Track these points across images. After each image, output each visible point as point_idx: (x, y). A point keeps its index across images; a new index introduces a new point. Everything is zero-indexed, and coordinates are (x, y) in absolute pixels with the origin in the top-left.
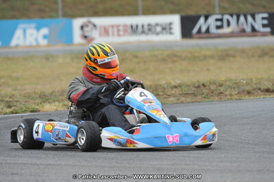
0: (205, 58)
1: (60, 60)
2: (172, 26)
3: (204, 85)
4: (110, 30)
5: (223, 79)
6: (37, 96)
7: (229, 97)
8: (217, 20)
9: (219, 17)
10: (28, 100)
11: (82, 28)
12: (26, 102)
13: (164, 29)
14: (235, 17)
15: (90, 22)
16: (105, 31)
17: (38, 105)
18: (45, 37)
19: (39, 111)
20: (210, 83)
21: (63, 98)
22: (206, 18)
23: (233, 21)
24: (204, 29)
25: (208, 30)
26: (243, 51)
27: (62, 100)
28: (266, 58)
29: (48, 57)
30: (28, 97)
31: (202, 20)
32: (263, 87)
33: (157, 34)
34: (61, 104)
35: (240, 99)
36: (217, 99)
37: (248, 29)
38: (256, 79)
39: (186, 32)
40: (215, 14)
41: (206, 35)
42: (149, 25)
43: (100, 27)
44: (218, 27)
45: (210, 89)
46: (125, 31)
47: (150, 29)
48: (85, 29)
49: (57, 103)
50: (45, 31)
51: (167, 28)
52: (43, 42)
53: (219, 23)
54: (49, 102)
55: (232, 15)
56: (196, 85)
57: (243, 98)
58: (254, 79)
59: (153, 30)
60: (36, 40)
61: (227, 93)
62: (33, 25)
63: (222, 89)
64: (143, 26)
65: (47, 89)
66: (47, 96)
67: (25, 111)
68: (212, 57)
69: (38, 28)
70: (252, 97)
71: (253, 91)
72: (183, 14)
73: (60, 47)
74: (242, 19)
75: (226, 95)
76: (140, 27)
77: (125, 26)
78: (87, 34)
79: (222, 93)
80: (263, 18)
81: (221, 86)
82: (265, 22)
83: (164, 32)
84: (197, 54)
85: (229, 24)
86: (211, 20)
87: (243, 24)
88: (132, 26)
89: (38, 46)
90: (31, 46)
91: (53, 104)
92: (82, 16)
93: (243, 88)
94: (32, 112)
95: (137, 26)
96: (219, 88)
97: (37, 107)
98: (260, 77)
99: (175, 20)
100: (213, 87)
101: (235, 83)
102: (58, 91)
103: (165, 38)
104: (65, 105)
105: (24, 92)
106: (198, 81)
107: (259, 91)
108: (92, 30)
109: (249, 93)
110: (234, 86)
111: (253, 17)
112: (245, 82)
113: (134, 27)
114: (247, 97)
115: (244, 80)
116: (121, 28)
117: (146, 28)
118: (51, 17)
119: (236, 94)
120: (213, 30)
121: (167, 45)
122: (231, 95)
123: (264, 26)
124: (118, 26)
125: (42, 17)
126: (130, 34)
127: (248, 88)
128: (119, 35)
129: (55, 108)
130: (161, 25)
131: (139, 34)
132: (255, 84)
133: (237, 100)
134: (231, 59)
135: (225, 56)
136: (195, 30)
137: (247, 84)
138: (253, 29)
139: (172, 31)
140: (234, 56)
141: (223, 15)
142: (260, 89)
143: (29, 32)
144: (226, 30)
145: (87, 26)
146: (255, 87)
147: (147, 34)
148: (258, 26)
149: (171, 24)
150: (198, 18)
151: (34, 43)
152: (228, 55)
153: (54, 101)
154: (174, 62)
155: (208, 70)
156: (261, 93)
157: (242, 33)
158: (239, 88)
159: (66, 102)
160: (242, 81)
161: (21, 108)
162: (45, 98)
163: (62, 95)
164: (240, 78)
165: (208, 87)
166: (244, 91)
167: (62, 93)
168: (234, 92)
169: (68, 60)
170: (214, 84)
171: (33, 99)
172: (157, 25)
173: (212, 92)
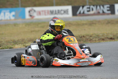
0: (83, 24)
1: (21, 26)
3: (84, 36)
4: (42, 13)
5: (92, 34)
6: (12, 41)
7: (95, 42)
8: (88, 8)
10: (8, 43)
11: (29, 12)
15: (32, 9)
16: (39, 13)
17: (12, 45)
18: (13, 16)
19: (13, 48)
20: (86, 35)
21: (23, 42)
22: (83, 7)
23: (94, 8)
24: (82, 12)
25: (84, 13)
26: (99, 22)
27: (23, 43)
28: (109, 24)
29: (15, 25)
30: (8, 42)
31: (81, 8)
32: (109, 37)
33: (62, 14)
34: (22, 45)
35: (99, 42)
36: (89, 42)
37: (101, 12)
38: (106, 34)
39: (74, 13)
40: (87, 5)
41: (83, 15)
42: (58, 11)
43: (37, 12)
44: (88, 11)
45: (86, 38)
46: (48, 13)
49: (21, 45)
50: (13, 13)
51: (66, 12)
52: (13, 18)
53: (88, 9)
54: (17, 44)
55: (94, 6)
56: (80, 36)
58: (105, 34)
60: (10, 17)
61: (94, 40)
62: (8, 11)
63: (91, 38)
64: (56, 11)
65: (16, 39)
67: (7, 48)
68: (86, 24)
69: (10, 12)
70: (105, 41)
71: (105, 39)
72: (73, 5)
73: (20, 20)
74: (98, 7)
75: (93, 41)
76: (54, 12)
77: (48, 11)
78: (32, 14)
79: (91, 40)
80: (108, 7)
81: (91, 36)
82: (108, 9)
85: (93, 10)
86: (85, 8)
87: (99, 10)
89: (10, 20)
90: (7, 20)
91: (19, 45)
92: (29, 6)
93: (100, 37)
96: (90, 38)
97: (12, 46)
98: (107, 32)
99: (70, 8)
100: (87, 37)
101: (97, 35)
102: (21, 39)
103: (65, 16)
104: (24, 45)
105: (6, 40)
106: (81, 35)
109: (103, 40)
110: (97, 37)
111: (103, 6)
112: (101, 35)
113: (52, 11)
114: (102, 41)
116: (46, 12)
118: (16, 7)
119: (98, 40)
120: (86, 12)
122: (95, 41)
123: (108, 10)
124: (45, 11)
125: (12, 7)
126: (50, 14)
127: (103, 37)
128: (45, 15)
129: (20, 47)
131: (54, 14)
132: (106, 36)
133: (98, 42)
134: (94, 25)
135: (92, 23)
136: (78, 13)
138: (103, 12)
139: (68, 13)
140: (95, 24)
141: (90, 5)
142: (108, 38)
143: (6, 14)
144: (91, 12)
146: (105, 37)
147: (57, 14)
148: (105, 11)
149: (68, 10)
151: (8, 19)
152: (93, 23)
153: (19, 44)
154: (70, 26)
155: (85, 30)
156: (108, 40)
157: (99, 13)
158: (99, 37)
159: (25, 44)
160: (100, 34)
161: (5, 47)
162: (15, 42)
163: (23, 41)
164: (99, 33)
165: (85, 37)
166: (101, 39)
167: (23, 40)
168: (97, 39)
169: (24, 26)
170: (88, 36)
171: (10, 43)
172: (62, 10)
173: (87, 39)
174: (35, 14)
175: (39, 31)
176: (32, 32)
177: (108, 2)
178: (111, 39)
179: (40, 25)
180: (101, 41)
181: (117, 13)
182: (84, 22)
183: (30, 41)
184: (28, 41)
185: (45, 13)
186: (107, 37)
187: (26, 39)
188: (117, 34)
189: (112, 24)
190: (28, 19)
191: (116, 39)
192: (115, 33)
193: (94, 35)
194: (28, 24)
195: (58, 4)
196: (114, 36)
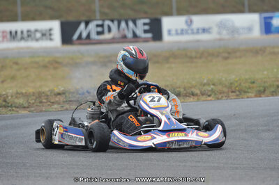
0: (87, 64)
2: (52, 32)
3: (88, 92)
8: (98, 26)
9: (100, 22)
13: (43, 35)
14: (116, 23)
22: (87, 23)
23: (114, 26)
24: (84, 35)
25: (88, 36)
31: (82, 26)
33: (37, 40)
37: (130, 35)
39: (67, 38)
40: (96, 20)
41: (87, 41)
42: (28, 31)
44: (99, 33)
45: (94, 96)
46: (4, 37)
47: (29, 35)
51: (47, 35)
53: (100, 29)
55: (112, 21)
56: (80, 92)
59: (33, 35)
64: (22, 32)
68: (94, 63)
72: (63, 20)
74: (123, 24)
76: (19, 33)
77: (4, 32)
80: (145, 24)
82: (147, 27)
83: (44, 38)
84: (78, 61)
85: (110, 30)
86: (92, 26)
87: (124, 30)
88: (11, 32)
95: (16, 32)
99: (55, 26)
103: (45, 44)
106: (82, 88)
111: (135, 22)
113: (14, 33)
117: (25, 34)
120: (94, 36)
121: (47, 51)
123: (146, 32)
126: (7, 41)
130: (41, 31)
131: (19, 41)
135: (107, 62)
136: (75, 37)
138: (135, 35)
139: (52, 37)
141: (104, 20)
144: (107, 36)
147: (26, 40)
148: (139, 32)
149: (50, 30)
150: (78, 24)
152: (110, 61)
154: (55, 68)
155: (91, 76)
157: (124, 38)
165: (92, 94)
172: (36, 31)
177: (146, 13)
181: (166, 37)
182: (90, 59)
195: (27, 17)
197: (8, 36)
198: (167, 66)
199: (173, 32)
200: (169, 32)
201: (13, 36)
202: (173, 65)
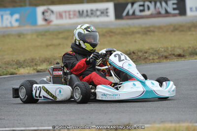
0: (133, 33)
1: (29, 37)
2: (108, 11)
3: (134, 53)
4: (64, 15)
5: (147, 48)
6: (14, 63)
7: (152, 61)
8: (140, 6)
9: (142, 3)
10: (7, 66)
11: (43, 13)
12: (6, 67)
13: (102, 13)
14: (153, 3)
15: (49, 9)
16: (60, 15)
17: (15, 69)
18: (17, 20)
19: (16, 74)
20: (138, 51)
21: (33, 64)
22: (133, 4)
23: (152, 6)
24: (131, 12)
25: (134, 13)
26: (160, 28)
28: (177, 32)
29: (20, 35)
30: (8, 64)
31: (129, 6)
32: (176, 53)
33: (98, 16)
34: (32, 68)
35: (160, 62)
36: (143, 62)
37: (163, 12)
38: (171, 47)
39: (118, 15)
40: (139, 1)
41: (133, 17)
42: (92, 10)
43: (57, 13)
44: (141, 11)
45: (138, 55)
46: (74, 15)
47: (92, 13)
48: (46, 14)
49: (29, 68)
50: (17, 16)
51: (104, 13)
52: (16, 24)
53: (142, 8)
54: (23, 68)
55: (151, 2)
56: (128, 53)
57: (162, 61)
58: (170, 48)
59: (94, 14)
60: (11, 23)
61: (151, 58)
62: (8, 12)
63: (147, 55)
64: (87, 11)
65: (21, 58)
66: (21, 63)
67: (6, 74)
68: (138, 32)
69: (12, 14)
70: (168, 61)
71: (169, 57)
72: (116, 2)
73: (27, 28)
74: (158, 4)
75: (150, 60)
76: (85, 12)
77: (74, 11)
78: (47, 18)
79: (147, 58)
80: (173, 4)
81: (146, 53)
82: (175, 6)
83: (102, 15)
84: (126, 31)
85: (149, 8)
86: (136, 6)
87: (159, 8)
88: (79, 12)
89: (12, 27)
90: (7, 27)
91: (26, 68)
92: (43, 5)
93: (161, 54)
94: (11, 74)
95: (83, 11)
96: (145, 54)
97: (15, 71)
98: (173, 46)
99: (110, 6)
100: (140, 54)
101: (156, 51)
102: (29, 59)
103: (103, 19)
104: (34, 69)
105: (5, 60)
106: (129, 50)
107: (173, 56)
108: (50, 14)
109: (166, 57)
110: (155, 53)
111: (166, 3)
112: (163, 50)
113: (81, 12)
114: (165, 61)
115: (162, 48)
116: (71, 13)
117: (89, 13)
118: (21, 6)
119: (157, 59)
120: (138, 13)
121: (104, 24)
122: (153, 59)
123: (174, 9)
124: (69, 12)
125: (14, 6)
126: (78, 17)
127: (165, 54)
128: (70, 18)
129: (27, 71)
130: (100, 10)
131: (85, 17)
132: (171, 51)
133: (158, 62)
134: (152, 33)
135: (147, 31)
136: (125, 13)
137: (165, 51)
138: (167, 12)
139: (108, 14)
140: (154, 31)
141: (144, 2)
142: (174, 55)
143: (5, 17)
144: (147, 13)
145: (47, 12)
146: (170, 53)
147: (90, 17)
148: (170, 10)
149: (107, 9)
150: (126, 5)
151: (9, 25)
152: (150, 31)
153: (27, 67)
154: (111, 36)
155: (135, 41)
156: (175, 58)
157: (159, 14)
158: (159, 54)
159: (35, 67)
160: (161, 49)
161: (3, 72)
162: (20, 64)
163: (32, 62)
164: (160, 47)
165: (136, 54)
166: (162, 56)
167: (32, 60)
168: (156, 57)
169: (34, 36)
170: (141, 51)
171: (11, 65)
172: (97, 10)
173: (140, 58)
174: (53, 18)
175: (59, 45)
176: (47, 46)
178: (180, 56)
179: (61, 36)
180: (163, 59)
181: (189, 12)
182: (135, 30)
183: (44, 62)
184: (41, 62)
185: (70, 15)
186: (173, 53)
187: (38, 58)
188: (189, 47)
189: (182, 31)
190: (42, 25)
191: (187, 57)
192: (186, 46)
193: (151, 51)
194: (42, 34)
196: (184, 51)
197: (78, 14)
198: (190, 33)
199: (194, 9)
200: (191, 9)
201: (81, 14)
202: (194, 33)
